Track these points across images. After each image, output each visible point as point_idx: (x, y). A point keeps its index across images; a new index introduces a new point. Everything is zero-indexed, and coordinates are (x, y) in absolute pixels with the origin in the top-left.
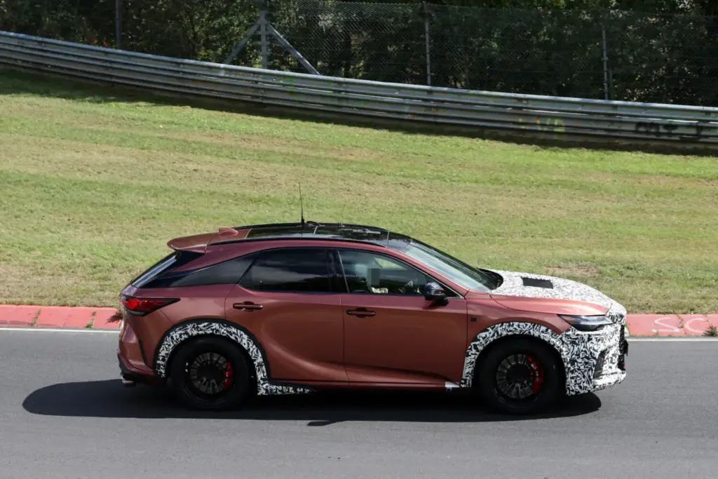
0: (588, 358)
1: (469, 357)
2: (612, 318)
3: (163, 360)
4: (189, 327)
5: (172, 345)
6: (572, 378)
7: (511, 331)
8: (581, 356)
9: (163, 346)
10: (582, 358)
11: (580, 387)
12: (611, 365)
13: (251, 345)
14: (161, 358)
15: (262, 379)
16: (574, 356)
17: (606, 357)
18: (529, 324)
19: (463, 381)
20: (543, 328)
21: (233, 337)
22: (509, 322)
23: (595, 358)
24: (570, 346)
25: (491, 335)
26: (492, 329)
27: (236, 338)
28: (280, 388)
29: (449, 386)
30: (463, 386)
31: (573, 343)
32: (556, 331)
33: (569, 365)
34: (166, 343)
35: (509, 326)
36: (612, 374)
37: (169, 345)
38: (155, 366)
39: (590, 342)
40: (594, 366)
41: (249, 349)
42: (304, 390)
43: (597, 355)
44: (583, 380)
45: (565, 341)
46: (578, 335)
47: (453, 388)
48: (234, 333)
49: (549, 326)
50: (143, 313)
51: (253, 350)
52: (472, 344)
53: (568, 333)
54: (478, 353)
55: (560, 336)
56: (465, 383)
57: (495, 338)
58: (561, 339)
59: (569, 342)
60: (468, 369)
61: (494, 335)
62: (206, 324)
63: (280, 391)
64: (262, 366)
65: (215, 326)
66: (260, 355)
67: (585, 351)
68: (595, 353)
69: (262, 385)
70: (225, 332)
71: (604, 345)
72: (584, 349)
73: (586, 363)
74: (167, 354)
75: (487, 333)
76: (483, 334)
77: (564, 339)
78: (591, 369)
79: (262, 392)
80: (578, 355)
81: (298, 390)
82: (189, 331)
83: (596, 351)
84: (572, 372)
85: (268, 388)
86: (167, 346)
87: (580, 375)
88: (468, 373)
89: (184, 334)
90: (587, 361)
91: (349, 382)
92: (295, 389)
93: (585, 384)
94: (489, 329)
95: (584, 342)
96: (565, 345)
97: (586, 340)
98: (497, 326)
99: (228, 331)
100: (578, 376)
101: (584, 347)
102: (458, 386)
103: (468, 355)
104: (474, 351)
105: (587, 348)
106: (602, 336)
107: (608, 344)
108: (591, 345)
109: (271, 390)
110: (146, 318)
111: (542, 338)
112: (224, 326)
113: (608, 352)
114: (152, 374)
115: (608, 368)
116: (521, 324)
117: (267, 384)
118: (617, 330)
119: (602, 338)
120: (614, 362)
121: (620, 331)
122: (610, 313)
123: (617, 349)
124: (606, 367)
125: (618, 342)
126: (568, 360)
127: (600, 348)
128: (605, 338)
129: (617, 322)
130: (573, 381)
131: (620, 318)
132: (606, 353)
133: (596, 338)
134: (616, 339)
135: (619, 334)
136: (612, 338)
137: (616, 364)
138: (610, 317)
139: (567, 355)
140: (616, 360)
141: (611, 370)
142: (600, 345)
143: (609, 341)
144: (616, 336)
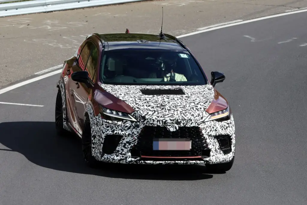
0: (100, 137)
2: (136, 118)
6: (93, 148)
10: (98, 136)
11: (97, 155)
12: (123, 148)
13: (63, 96)
15: (64, 118)
33: (93, 139)
36: (121, 154)
40: (102, 143)
43: (103, 136)
44: (98, 151)
45: (95, 122)
51: (63, 98)
53: (97, 117)
55: (94, 118)
59: (96, 124)
64: (64, 110)
66: (65, 104)
71: (113, 131)
72: (99, 130)
73: (99, 140)
77: (95, 120)
78: (100, 145)
80: (97, 133)
83: (103, 133)
84: (94, 144)
95: (100, 125)
96: (94, 125)
100: (96, 148)
107: (118, 131)
108: (102, 129)
113: (124, 139)
115: (120, 150)
117: (65, 123)
118: (138, 127)
119: (111, 126)
120: (127, 147)
121: (141, 128)
122: (134, 113)
123: (132, 140)
124: (119, 148)
125: (136, 135)
126: (93, 135)
127: (106, 132)
128: (115, 127)
129: (140, 122)
130: (94, 150)
131: (142, 119)
132: (122, 139)
133: (106, 125)
134: (135, 133)
135: (139, 130)
136: (127, 130)
137: (129, 149)
138: (134, 116)
139: (93, 131)
140: (129, 146)
141: (122, 151)
142: (108, 130)
143: (122, 131)
144: (134, 130)
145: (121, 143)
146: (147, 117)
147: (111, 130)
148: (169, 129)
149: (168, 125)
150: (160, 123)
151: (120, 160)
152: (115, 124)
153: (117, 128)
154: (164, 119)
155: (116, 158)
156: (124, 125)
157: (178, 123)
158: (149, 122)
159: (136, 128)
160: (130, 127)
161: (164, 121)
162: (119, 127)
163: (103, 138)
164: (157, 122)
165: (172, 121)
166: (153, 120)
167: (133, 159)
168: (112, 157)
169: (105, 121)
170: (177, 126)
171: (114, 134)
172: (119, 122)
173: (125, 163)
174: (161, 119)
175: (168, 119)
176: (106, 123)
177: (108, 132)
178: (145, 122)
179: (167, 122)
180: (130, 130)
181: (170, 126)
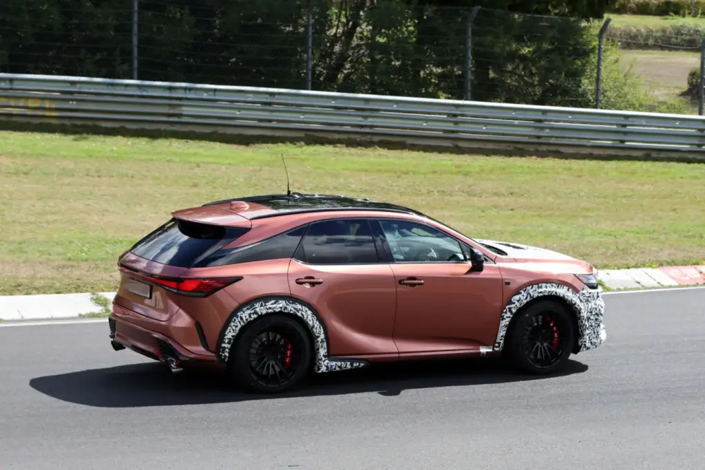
0: (597, 315)
1: (504, 321)
3: (229, 343)
4: (257, 305)
5: (239, 326)
6: (588, 335)
7: (541, 292)
8: (594, 313)
9: (229, 328)
10: (594, 315)
11: (592, 343)
13: (315, 322)
14: (227, 341)
15: (323, 356)
16: (588, 314)
18: (554, 285)
19: (497, 345)
20: (566, 288)
21: (299, 314)
22: (538, 284)
23: (601, 315)
24: (585, 304)
25: (525, 297)
26: (524, 291)
27: (302, 315)
28: (339, 364)
29: (484, 350)
30: (497, 349)
31: (588, 301)
32: (576, 291)
33: (586, 323)
34: (232, 324)
35: (539, 287)
37: (236, 327)
38: (218, 349)
39: (598, 299)
41: (313, 326)
42: (359, 365)
44: (594, 335)
45: (582, 300)
46: (590, 293)
47: (487, 353)
48: (300, 309)
49: (570, 286)
50: (203, 294)
51: (317, 326)
52: (507, 307)
53: (584, 292)
54: (511, 316)
55: (579, 295)
56: (499, 347)
57: (528, 299)
58: (579, 297)
59: (585, 301)
60: (502, 333)
61: (527, 297)
62: (273, 302)
63: (339, 367)
64: (323, 342)
65: (282, 304)
66: (322, 331)
67: (596, 309)
69: (324, 361)
70: (292, 309)
72: (595, 306)
73: (596, 320)
74: (233, 336)
75: (520, 296)
76: (517, 297)
77: (581, 297)
78: (599, 325)
79: (324, 369)
80: (591, 312)
81: (355, 365)
82: (258, 310)
84: (588, 329)
85: (329, 365)
86: (234, 328)
87: (592, 332)
88: (502, 336)
89: (253, 313)
90: (597, 317)
91: (399, 353)
92: (352, 365)
93: (595, 340)
94: (522, 291)
95: (594, 299)
96: (582, 303)
97: (596, 297)
98: (528, 288)
99: (294, 308)
101: (595, 304)
102: (491, 350)
103: (503, 319)
104: (509, 314)
105: (597, 305)
108: (599, 302)
109: (332, 366)
110: (207, 299)
111: (566, 297)
112: (290, 303)
114: (215, 358)
116: (548, 285)
117: (328, 361)
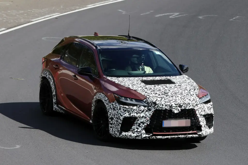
0: (118, 119)
1: (92, 108)
2: (148, 103)
6: (111, 127)
7: (99, 97)
8: (115, 117)
10: (116, 118)
11: (115, 133)
12: (138, 127)
13: (53, 85)
15: (54, 103)
16: (113, 116)
17: (136, 122)
18: (104, 95)
20: (107, 99)
23: (120, 119)
24: (112, 110)
27: (50, 81)
28: (58, 108)
31: (114, 109)
32: (109, 101)
33: (110, 120)
36: (137, 131)
39: (120, 110)
40: (120, 124)
42: (63, 112)
43: (122, 118)
44: (116, 129)
45: (111, 107)
46: (116, 105)
51: (53, 87)
53: (113, 103)
55: (110, 104)
58: (110, 105)
59: (112, 108)
60: (92, 114)
61: (95, 98)
62: (46, 72)
63: (58, 110)
64: (54, 96)
65: (48, 73)
66: (55, 91)
67: (117, 115)
68: (121, 117)
69: (54, 105)
71: (129, 114)
72: (117, 113)
77: (111, 106)
78: (118, 125)
79: (54, 109)
80: (114, 116)
82: (42, 74)
83: (122, 116)
84: (111, 124)
87: (115, 127)
88: (92, 116)
90: (117, 120)
92: (61, 110)
93: (117, 132)
94: (96, 95)
95: (117, 110)
96: (111, 109)
97: (119, 109)
98: (98, 93)
99: (49, 77)
100: (114, 128)
104: (93, 105)
105: (118, 113)
106: (129, 110)
107: (134, 114)
108: (120, 112)
111: (104, 103)
113: (138, 120)
115: (135, 128)
117: (56, 106)
118: (150, 110)
119: (128, 110)
120: (141, 126)
121: (152, 111)
122: (146, 100)
123: (146, 120)
124: (134, 127)
125: (148, 116)
126: (110, 117)
127: (124, 115)
128: (131, 111)
129: (152, 106)
130: (111, 129)
131: (154, 104)
132: (136, 120)
133: (124, 109)
134: (147, 115)
135: (151, 113)
136: (141, 113)
137: (143, 128)
138: (146, 102)
139: (110, 114)
140: (143, 126)
141: (137, 129)
142: (125, 113)
143: (137, 114)
144: (147, 113)
145: (136, 123)
146: (157, 103)
147: (128, 113)
148: (174, 111)
149: (173, 109)
150: (167, 107)
151: (136, 137)
152: (131, 109)
153: (133, 111)
154: (171, 104)
155: (132, 135)
156: (139, 109)
157: (180, 106)
158: (159, 106)
159: (148, 111)
160: (144, 110)
161: (170, 105)
162: (135, 111)
163: (121, 119)
164: (165, 106)
165: (176, 105)
166: (163, 104)
167: (147, 136)
168: (129, 134)
169: (123, 106)
170: (180, 109)
171: (131, 116)
172: (134, 107)
173: (140, 138)
174: (168, 104)
175: (173, 104)
176: (123, 108)
177: (126, 115)
178: (156, 106)
179: (172, 106)
180: (143, 113)
181: (174, 109)
